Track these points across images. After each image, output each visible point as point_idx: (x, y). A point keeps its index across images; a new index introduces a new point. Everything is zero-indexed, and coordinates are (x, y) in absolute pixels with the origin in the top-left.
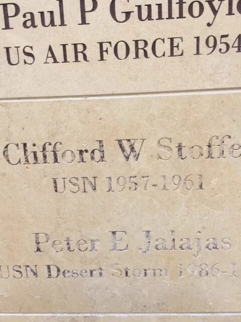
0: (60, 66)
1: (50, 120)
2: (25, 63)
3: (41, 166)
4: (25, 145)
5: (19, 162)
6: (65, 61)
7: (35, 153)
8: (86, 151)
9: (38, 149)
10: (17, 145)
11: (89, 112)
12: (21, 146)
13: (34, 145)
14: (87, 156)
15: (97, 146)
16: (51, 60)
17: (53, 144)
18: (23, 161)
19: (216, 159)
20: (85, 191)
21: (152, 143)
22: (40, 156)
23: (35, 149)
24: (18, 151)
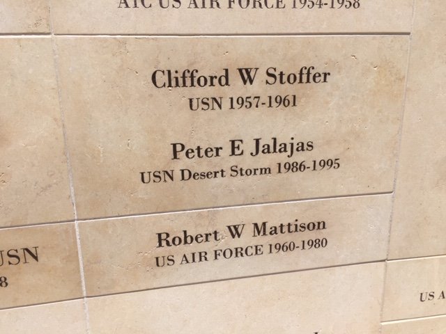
0: (200, 10)
1: (190, 52)
2: (174, 6)
3: (180, 89)
4: (169, 72)
5: (164, 85)
6: (204, 7)
7: (177, 78)
8: (216, 77)
9: (180, 75)
10: (163, 72)
11: (219, 47)
12: (166, 73)
13: (176, 72)
14: (216, 81)
15: (223, 73)
16: (193, 6)
17: (191, 72)
18: (167, 84)
19: (304, 84)
20: (213, 109)
21: (263, 72)
22: (181, 81)
23: (177, 75)
24: (164, 77)
